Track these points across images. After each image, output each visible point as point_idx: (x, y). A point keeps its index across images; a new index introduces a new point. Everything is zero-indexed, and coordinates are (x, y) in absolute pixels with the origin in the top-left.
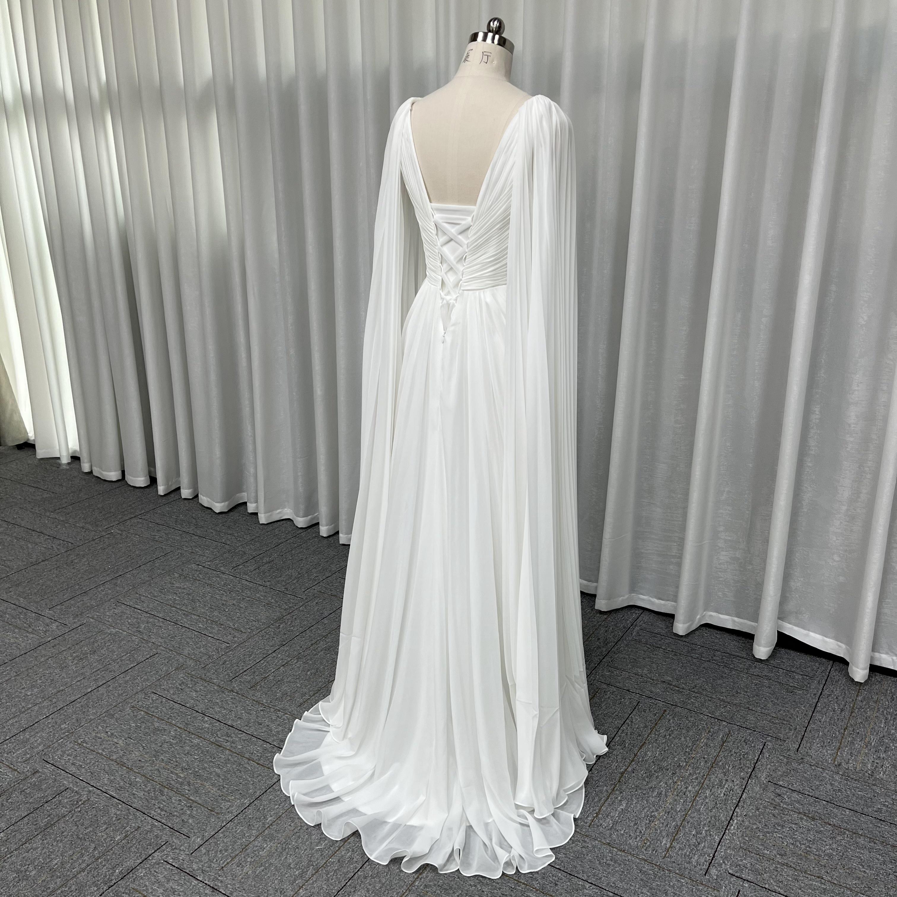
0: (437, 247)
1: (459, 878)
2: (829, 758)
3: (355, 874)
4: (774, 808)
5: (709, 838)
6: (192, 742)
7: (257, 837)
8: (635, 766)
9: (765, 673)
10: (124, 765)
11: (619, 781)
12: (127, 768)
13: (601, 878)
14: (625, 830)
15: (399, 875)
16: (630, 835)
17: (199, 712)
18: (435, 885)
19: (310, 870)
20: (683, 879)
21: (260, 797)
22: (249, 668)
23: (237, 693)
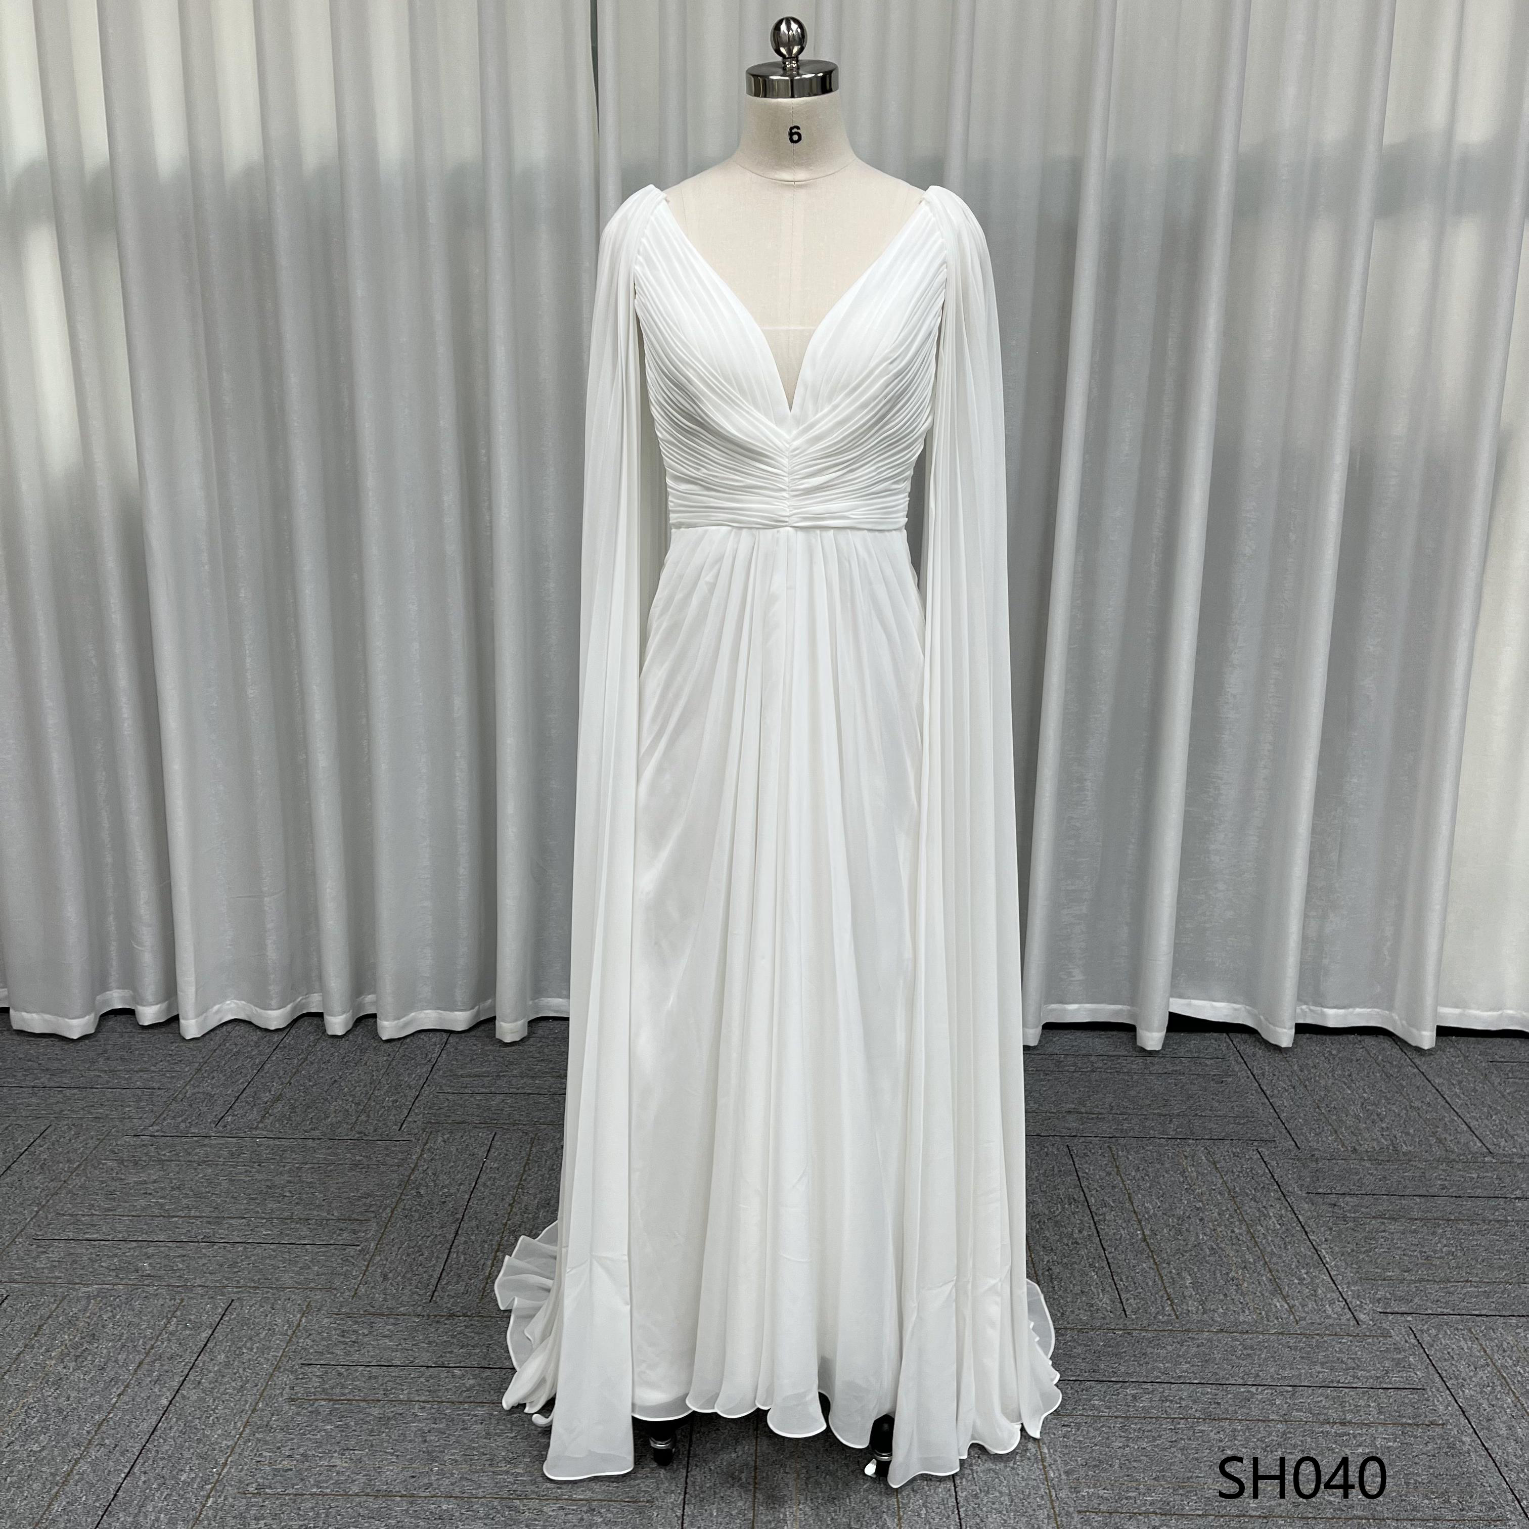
1: (1096, 1445)
2: (1338, 1145)
3: (956, 1499)
4: (1345, 1221)
5: (1317, 1281)
6: (475, 1415)
7: (754, 1510)
8: (1149, 1227)
9: (1170, 1068)
10: (390, 1494)
11: (1152, 1251)
12: (401, 1497)
13: (1258, 1375)
14: (1222, 1307)
15: (1018, 1474)
16: (1234, 1311)
17: (431, 1367)
19: (887, 1519)
20: (1343, 1338)
21: (692, 1452)
22: (442, 1272)
23: (465, 1315)
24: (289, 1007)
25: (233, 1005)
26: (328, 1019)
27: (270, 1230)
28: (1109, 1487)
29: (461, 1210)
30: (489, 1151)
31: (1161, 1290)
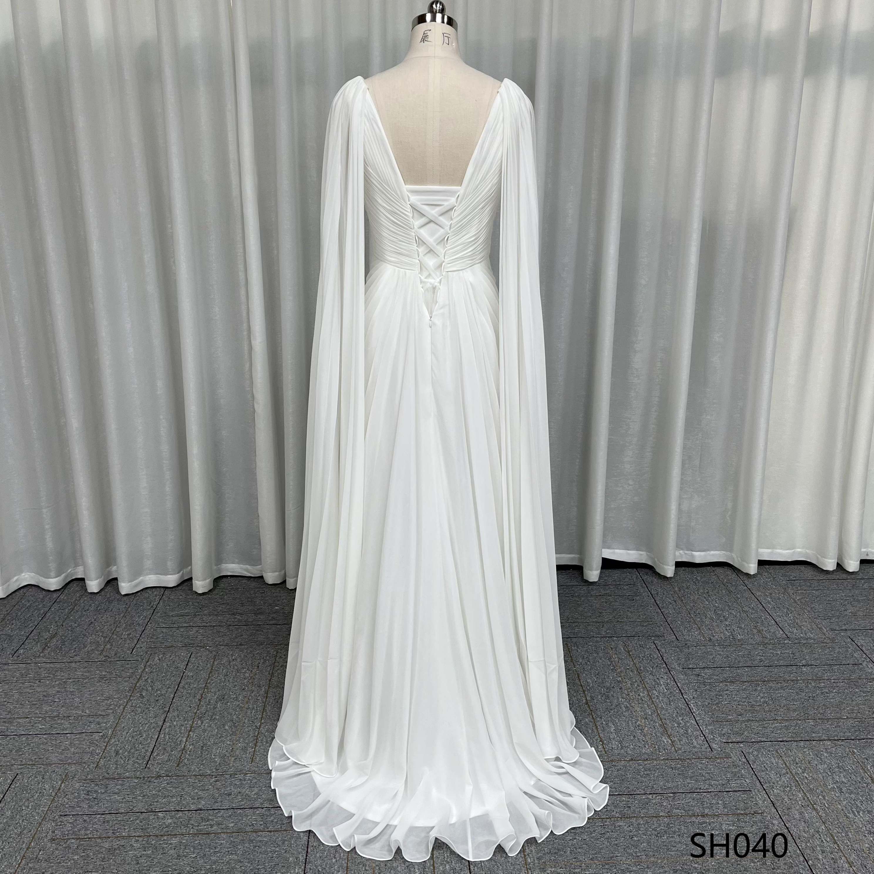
0: (413, 230)
1: (556, 839)
2: (700, 637)
4: (704, 685)
5: (689, 724)
6: (171, 844)
8: (590, 694)
9: (603, 592)
11: (591, 711)
13: (653, 787)
14: (632, 745)
15: (509, 862)
16: (639, 746)
17: (144, 812)
18: (544, 854)
20: (703, 761)
21: (307, 860)
22: (154, 747)
23: (167, 776)
24: (63, 576)
25: (27, 576)
26: (88, 582)
27: (44, 725)
28: (564, 866)
29: (168, 705)
30: (187, 665)
31: (596, 735)
